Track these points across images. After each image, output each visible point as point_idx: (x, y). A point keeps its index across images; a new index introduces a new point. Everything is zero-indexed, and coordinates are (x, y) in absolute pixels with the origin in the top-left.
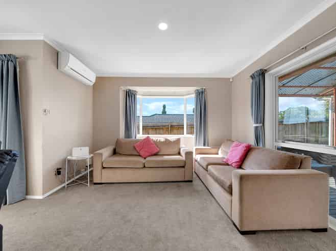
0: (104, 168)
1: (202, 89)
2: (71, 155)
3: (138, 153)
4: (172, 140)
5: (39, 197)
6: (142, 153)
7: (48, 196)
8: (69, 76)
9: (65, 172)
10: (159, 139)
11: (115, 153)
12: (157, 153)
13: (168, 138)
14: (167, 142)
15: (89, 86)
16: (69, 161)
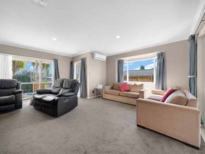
0: (106, 93)
1: (161, 52)
2: (97, 87)
3: (120, 89)
4: (138, 85)
5: (88, 98)
6: (121, 89)
7: (91, 98)
8: (96, 60)
9: (95, 92)
10: (131, 83)
11: (112, 88)
12: (129, 90)
13: (136, 83)
14: (135, 85)
15: (104, 61)
16: (96, 89)
